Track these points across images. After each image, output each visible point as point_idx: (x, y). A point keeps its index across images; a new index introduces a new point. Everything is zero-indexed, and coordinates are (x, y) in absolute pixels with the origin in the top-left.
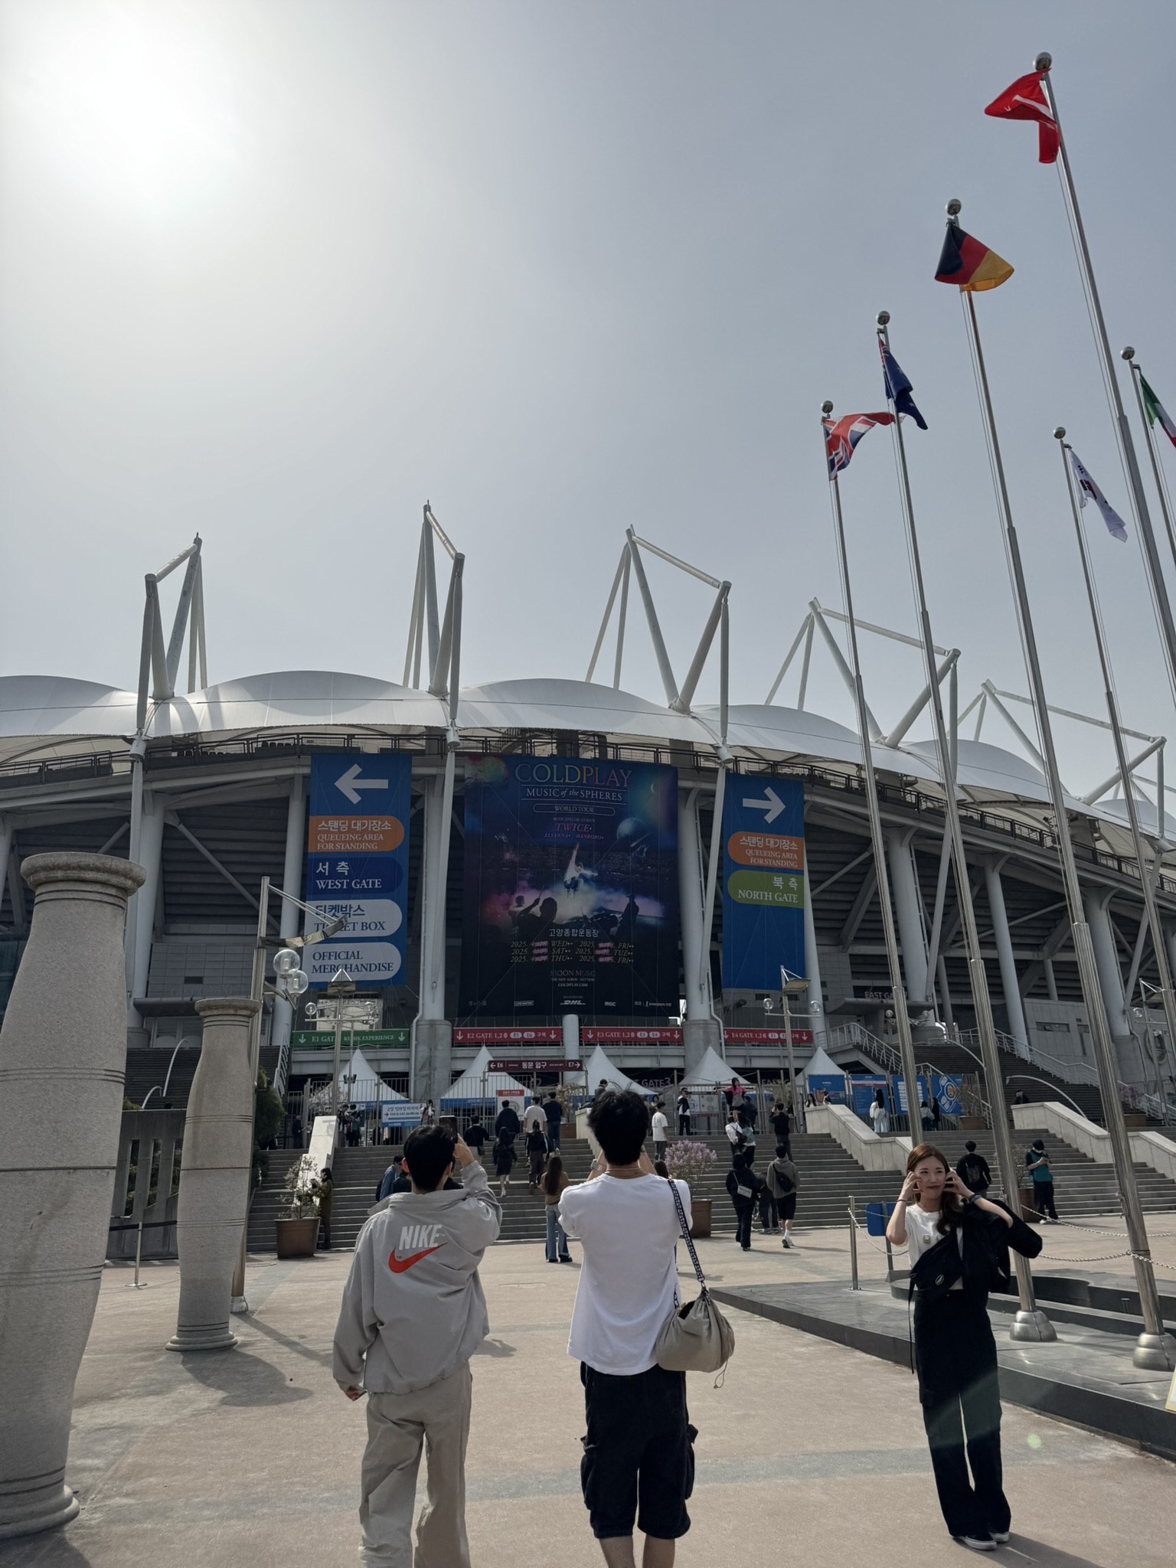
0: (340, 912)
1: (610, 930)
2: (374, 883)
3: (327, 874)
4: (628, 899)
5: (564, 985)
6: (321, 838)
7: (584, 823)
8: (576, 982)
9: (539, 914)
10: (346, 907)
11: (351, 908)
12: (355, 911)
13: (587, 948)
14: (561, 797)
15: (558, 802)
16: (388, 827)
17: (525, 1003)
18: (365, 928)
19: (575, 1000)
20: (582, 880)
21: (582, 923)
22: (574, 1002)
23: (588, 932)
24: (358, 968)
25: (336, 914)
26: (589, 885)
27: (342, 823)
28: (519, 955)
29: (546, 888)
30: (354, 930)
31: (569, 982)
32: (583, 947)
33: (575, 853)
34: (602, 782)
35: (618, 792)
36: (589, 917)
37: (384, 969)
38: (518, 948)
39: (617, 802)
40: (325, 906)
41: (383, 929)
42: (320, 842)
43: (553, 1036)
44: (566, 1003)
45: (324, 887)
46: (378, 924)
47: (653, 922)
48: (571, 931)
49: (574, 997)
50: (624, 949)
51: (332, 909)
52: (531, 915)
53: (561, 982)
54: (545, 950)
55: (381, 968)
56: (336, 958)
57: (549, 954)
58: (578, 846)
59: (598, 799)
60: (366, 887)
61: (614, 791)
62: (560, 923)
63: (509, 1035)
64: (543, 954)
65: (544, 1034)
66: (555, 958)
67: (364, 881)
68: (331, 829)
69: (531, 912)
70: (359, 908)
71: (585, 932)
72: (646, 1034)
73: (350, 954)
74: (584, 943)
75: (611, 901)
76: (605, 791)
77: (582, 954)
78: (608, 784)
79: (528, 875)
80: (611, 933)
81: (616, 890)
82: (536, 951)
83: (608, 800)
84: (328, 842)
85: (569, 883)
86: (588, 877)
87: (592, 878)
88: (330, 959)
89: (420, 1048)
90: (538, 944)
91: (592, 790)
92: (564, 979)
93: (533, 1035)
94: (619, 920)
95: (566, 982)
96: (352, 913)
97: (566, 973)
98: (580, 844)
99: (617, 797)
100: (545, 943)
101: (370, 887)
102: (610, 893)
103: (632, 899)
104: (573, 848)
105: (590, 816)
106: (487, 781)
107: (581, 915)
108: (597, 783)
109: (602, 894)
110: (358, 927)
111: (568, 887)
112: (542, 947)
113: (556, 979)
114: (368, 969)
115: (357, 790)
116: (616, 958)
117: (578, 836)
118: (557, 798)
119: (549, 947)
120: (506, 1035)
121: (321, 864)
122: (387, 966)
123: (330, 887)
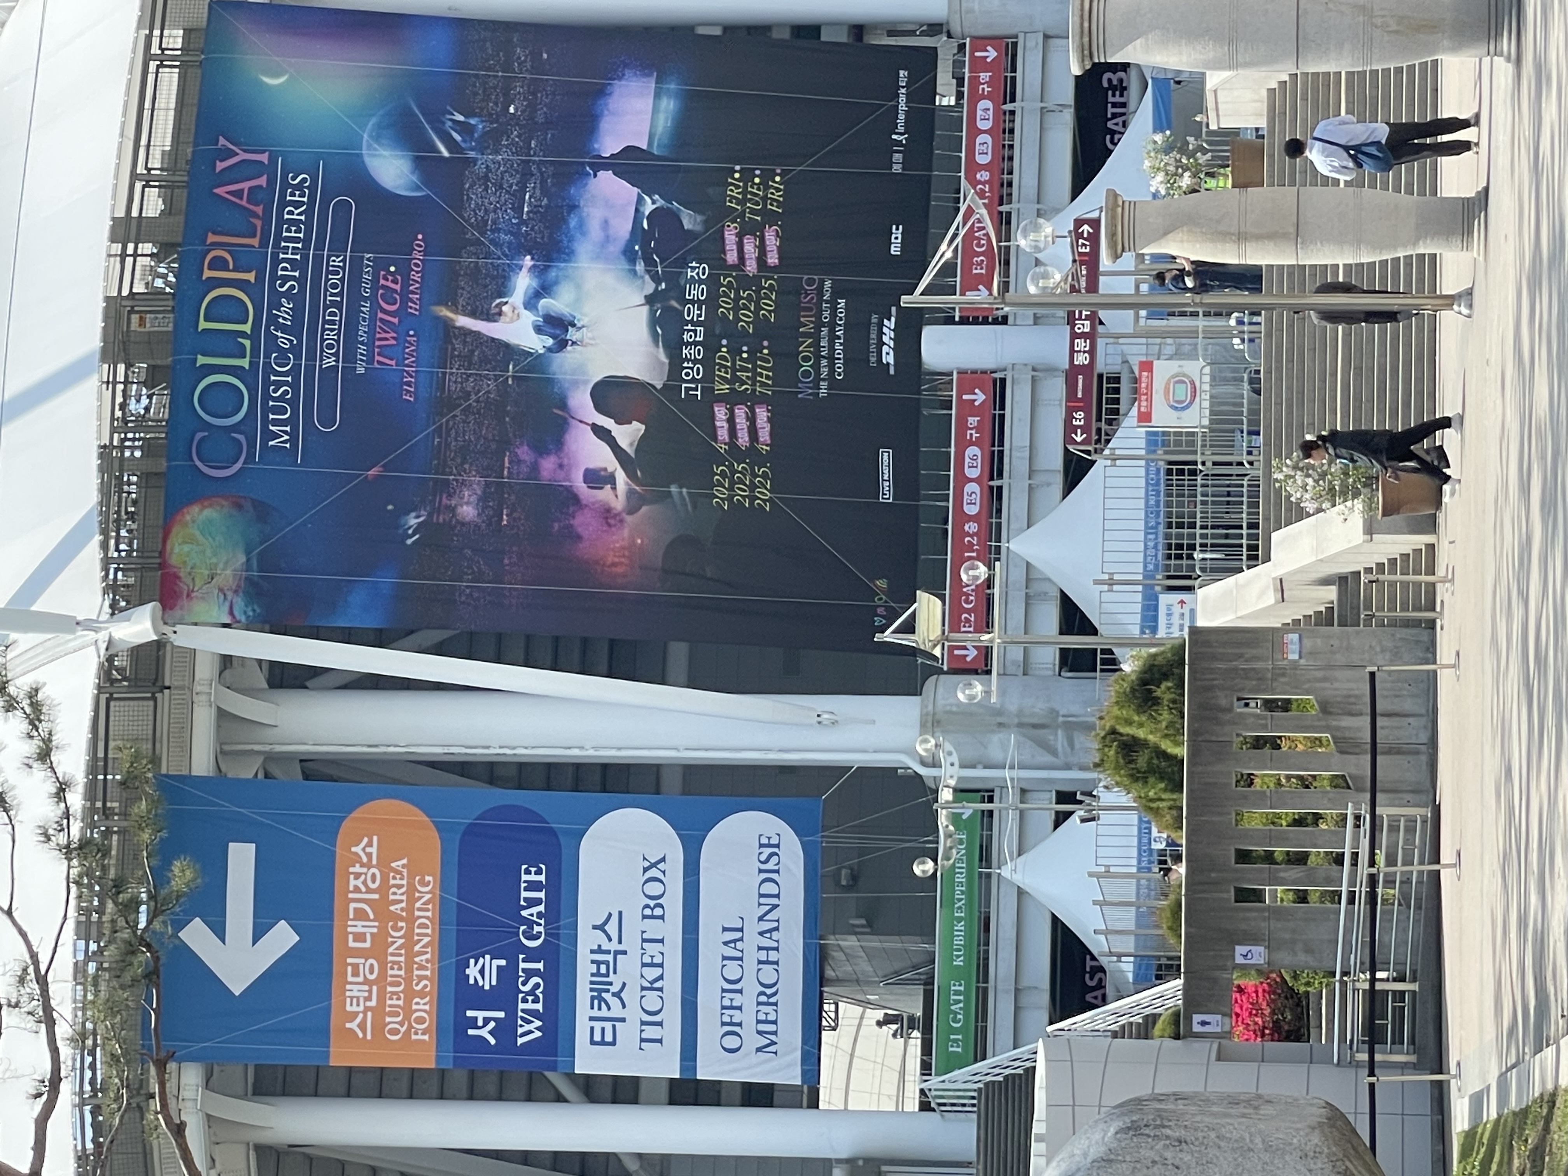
0: (612, 978)
1: (689, 231)
2: (533, 886)
3: (501, 1015)
4: (601, 174)
5: (839, 364)
6: (394, 1032)
7: (375, 286)
8: (832, 331)
9: (637, 428)
10: (598, 963)
11: (599, 950)
12: (610, 940)
13: (738, 298)
14: (296, 350)
15: (311, 357)
16: (370, 844)
17: (886, 472)
18: (658, 912)
19: (881, 334)
20: (543, 302)
21: (667, 310)
22: (888, 337)
23: (696, 292)
24: (770, 931)
25: (615, 989)
26: (556, 283)
27: (356, 974)
28: (753, 487)
29: (563, 405)
30: (661, 941)
31: (832, 349)
32: (736, 309)
33: (463, 321)
34: (255, 227)
35: (285, 185)
36: (650, 287)
37: (774, 859)
38: (731, 488)
39: (313, 188)
40: (592, 1019)
41: (663, 860)
42: (408, 1033)
43: (980, 397)
44: (889, 358)
45: (538, 1023)
46: (649, 874)
47: (669, 105)
48: (688, 344)
49: (873, 336)
50: (745, 192)
51: (601, 1000)
52: (637, 451)
53: (832, 370)
54: (741, 413)
55: (770, 866)
56: (740, 991)
57: (752, 400)
58: (445, 312)
59: (306, 241)
60: (541, 908)
61: (283, 195)
62: (667, 368)
63: (971, 518)
64: (752, 419)
65: (973, 421)
66: (763, 384)
67: (524, 913)
68: (373, 1003)
69: (631, 451)
70: (601, 928)
71: (692, 302)
72: (980, 139)
73: (730, 952)
74: (725, 307)
75: (606, 223)
76: (281, 221)
77: (756, 313)
78: (259, 210)
79: (524, 453)
80: (699, 228)
81: (574, 207)
82: (743, 439)
83: (309, 213)
84: (408, 1010)
85: (550, 342)
86: (535, 284)
87: (539, 271)
88: (740, 1008)
89: (995, 753)
90: (723, 434)
91: (275, 256)
92: (824, 362)
93: (973, 451)
94: (661, 203)
95: (832, 359)
96: (614, 946)
97: (806, 359)
98: (439, 303)
99: (300, 186)
100: (721, 413)
101: (542, 895)
102: (581, 225)
103: (601, 164)
104: (448, 326)
105: (356, 266)
106: (242, 558)
107: (646, 309)
108: (255, 242)
109: (584, 249)
110: (654, 929)
111: (562, 344)
112: (731, 421)
113: (824, 385)
114: (775, 901)
115: (258, 933)
116: (769, 218)
117: (413, 309)
118: (298, 357)
119: (732, 400)
120: (971, 527)
121: (471, 1032)
122: (768, 851)
123: (539, 1007)
